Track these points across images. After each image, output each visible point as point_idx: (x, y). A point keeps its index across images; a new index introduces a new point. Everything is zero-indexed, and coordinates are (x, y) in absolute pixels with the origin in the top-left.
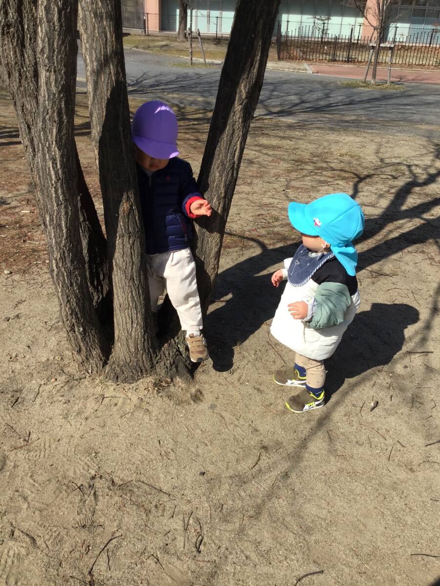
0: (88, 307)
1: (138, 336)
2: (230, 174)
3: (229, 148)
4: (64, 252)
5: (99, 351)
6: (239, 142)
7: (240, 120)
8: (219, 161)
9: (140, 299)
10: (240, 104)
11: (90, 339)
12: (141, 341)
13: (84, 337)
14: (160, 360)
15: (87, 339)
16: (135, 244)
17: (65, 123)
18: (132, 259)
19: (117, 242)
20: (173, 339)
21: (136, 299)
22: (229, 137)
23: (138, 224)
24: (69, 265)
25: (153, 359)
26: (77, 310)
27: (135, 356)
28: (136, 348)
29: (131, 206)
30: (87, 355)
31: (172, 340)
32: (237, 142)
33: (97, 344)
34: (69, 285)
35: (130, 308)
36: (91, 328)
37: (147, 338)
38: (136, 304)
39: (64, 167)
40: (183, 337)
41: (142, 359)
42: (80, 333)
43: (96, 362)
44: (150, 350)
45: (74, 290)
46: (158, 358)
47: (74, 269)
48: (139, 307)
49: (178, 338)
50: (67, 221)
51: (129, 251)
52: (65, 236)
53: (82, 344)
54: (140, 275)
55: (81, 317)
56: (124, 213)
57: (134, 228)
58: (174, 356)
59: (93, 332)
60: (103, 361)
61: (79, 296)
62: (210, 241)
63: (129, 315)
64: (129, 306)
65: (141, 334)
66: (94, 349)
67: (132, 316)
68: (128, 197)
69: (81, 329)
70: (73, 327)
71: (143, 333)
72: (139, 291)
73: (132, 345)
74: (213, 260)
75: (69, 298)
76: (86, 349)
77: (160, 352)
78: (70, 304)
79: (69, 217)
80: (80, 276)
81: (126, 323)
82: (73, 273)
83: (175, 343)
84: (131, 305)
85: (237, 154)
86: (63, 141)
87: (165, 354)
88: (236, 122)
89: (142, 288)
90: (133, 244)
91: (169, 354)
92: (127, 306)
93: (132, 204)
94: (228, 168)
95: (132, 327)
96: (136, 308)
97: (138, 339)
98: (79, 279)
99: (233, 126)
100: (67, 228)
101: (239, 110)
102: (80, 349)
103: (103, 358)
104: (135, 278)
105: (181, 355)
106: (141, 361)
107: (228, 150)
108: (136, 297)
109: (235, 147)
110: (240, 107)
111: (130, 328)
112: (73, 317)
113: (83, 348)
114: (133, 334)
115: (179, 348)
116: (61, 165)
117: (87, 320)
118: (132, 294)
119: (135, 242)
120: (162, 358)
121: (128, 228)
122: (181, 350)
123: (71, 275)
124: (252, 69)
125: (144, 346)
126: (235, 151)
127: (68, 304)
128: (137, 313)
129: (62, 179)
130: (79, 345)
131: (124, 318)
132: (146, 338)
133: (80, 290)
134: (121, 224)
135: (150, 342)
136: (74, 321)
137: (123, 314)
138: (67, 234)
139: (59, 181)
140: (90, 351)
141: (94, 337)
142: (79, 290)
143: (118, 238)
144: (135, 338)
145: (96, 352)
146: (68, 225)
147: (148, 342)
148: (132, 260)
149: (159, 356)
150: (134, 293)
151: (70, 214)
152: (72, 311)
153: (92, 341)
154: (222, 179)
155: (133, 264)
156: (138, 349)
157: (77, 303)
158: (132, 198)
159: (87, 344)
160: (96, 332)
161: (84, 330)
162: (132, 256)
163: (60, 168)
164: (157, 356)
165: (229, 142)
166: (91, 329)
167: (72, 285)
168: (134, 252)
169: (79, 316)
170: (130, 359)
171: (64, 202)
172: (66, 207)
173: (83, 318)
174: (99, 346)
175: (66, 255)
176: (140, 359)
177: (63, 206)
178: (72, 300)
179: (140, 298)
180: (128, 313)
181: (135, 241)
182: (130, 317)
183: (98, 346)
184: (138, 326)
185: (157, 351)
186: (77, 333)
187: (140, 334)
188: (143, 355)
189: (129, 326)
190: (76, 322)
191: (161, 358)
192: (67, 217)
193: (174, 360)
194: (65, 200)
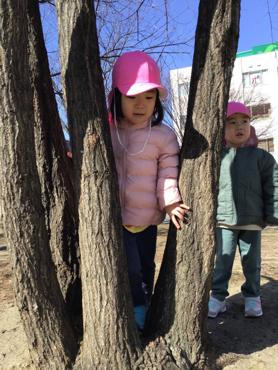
0: (45, 273)
1: (109, 321)
2: (215, 122)
3: (210, 94)
4: (12, 186)
5: (60, 345)
6: (221, 88)
7: (220, 64)
8: (201, 109)
9: (111, 264)
10: (218, 46)
11: (48, 325)
12: (113, 328)
13: (39, 320)
14: (143, 366)
15: (45, 323)
16: (103, 187)
17: (11, 17)
18: (100, 205)
19: (82, 185)
20: (164, 336)
21: (105, 263)
22: (209, 82)
23: (107, 163)
24: (18, 205)
25: (132, 361)
26: (29, 275)
27: (105, 355)
28: (107, 342)
29: (98, 140)
30: (45, 351)
31: (161, 338)
32: (218, 87)
33: (58, 334)
34: (19, 234)
35: (98, 276)
36: (50, 308)
37: (123, 325)
38: (105, 270)
39: (10, 70)
40: (177, 337)
41: (115, 359)
42: (35, 314)
43: (56, 364)
44: (128, 346)
45: (25, 244)
46: (139, 361)
47: (24, 211)
48: (110, 275)
49: (170, 338)
50: (14, 141)
51: (96, 194)
52: (13, 163)
53: (37, 332)
54: (110, 228)
55: (35, 286)
56: (89, 148)
57: (102, 166)
58: (164, 362)
59: (53, 313)
60: (67, 363)
61: (32, 254)
62: (200, 204)
63: (96, 287)
64: (97, 272)
65: (113, 318)
66: (54, 342)
67: (101, 288)
68: (94, 129)
69: (36, 307)
70: (25, 303)
71: (116, 317)
72: (109, 251)
73: (101, 336)
74: (207, 227)
75: (20, 256)
76: (44, 341)
77: (143, 353)
78: (20, 264)
79: (17, 135)
80: (33, 224)
81: (94, 300)
82: (24, 217)
83: (166, 344)
84: (99, 271)
85: (221, 100)
86: (9, 39)
87: (149, 357)
88: (215, 66)
89: (114, 247)
90: (101, 186)
91: (156, 357)
92: (95, 273)
93: (99, 138)
94: (212, 115)
95: (101, 307)
96: (106, 276)
97: (109, 325)
98: (32, 228)
99: (212, 69)
100: (14, 150)
101: (217, 53)
102: (36, 340)
103: (66, 359)
104: (104, 233)
105: (175, 361)
106: (114, 362)
107: (210, 97)
108: (106, 259)
109: (218, 93)
110: (218, 49)
111: (99, 307)
112: (24, 286)
113: (40, 340)
114: (102, 318)
115: (171, 351)
116: (6, 68)
117: (43, 294)
118: (101, 256)
119: (104, 184)
120: (145, 362)
121: (95, 166)
122: (174, 354)
123: (21, 221)
124: (225, 14)
125: (118, 338)
126: (218, 97)
127: (18, 265)
128: (107, 285)
129: (8, 85)
130: (35, 334)
131: (91, 293)
132: (120, 325)
133: (34, 245)
134: (87, 161)
135: (126, 333)
136: (26, 291)
137: (89, 287)
138: (15, 161)
139: (5, 88)
140: (49, 345)
141: (54, 322)
142: (32, 244)
143: (83, 179)
144: (105, 322)
145: (57, 347)
146: (16, 147)
147: (123, 331)
148: (100, 208)
149: (141, 359)
150: (103, 254)
151: (17, 132)
152: (23, 276)
153: (50, 328)
154: (206, 128)
155: (101, 213)
156: (109, 342)
157: (29, 264)
158: (99, 131)
159: (45, 332)
160: (56, 315)
161: (40, 309)
162: (99, 202)
163: (5, 72)
164: (137, 358)
165: (210, 88)
166: (50, 310)
167: (22, 235)
168: (102, 196)
169: (33, 285)
170: (99, 359)
171: (11, 115)
172: (13, 123)
173: (39, 290)
174: (61, 338)
175: (15, 190)
176: (113, 359)
177: (9, 120)
178: (22, 259)
179: (111, 261)
180: (96, 284)
181: (102, 182)
182: (99, 290)
183: (58, 338)
184: (109, 304)
185: (138, 350)
186: (31, 313)
187: (111, 318)
188: (116, 351)
189: (98, 303)
190: (28, 293)
191: (143, 362)
192: (14, 136)
193: (162, 367)
194: (11, 111)
